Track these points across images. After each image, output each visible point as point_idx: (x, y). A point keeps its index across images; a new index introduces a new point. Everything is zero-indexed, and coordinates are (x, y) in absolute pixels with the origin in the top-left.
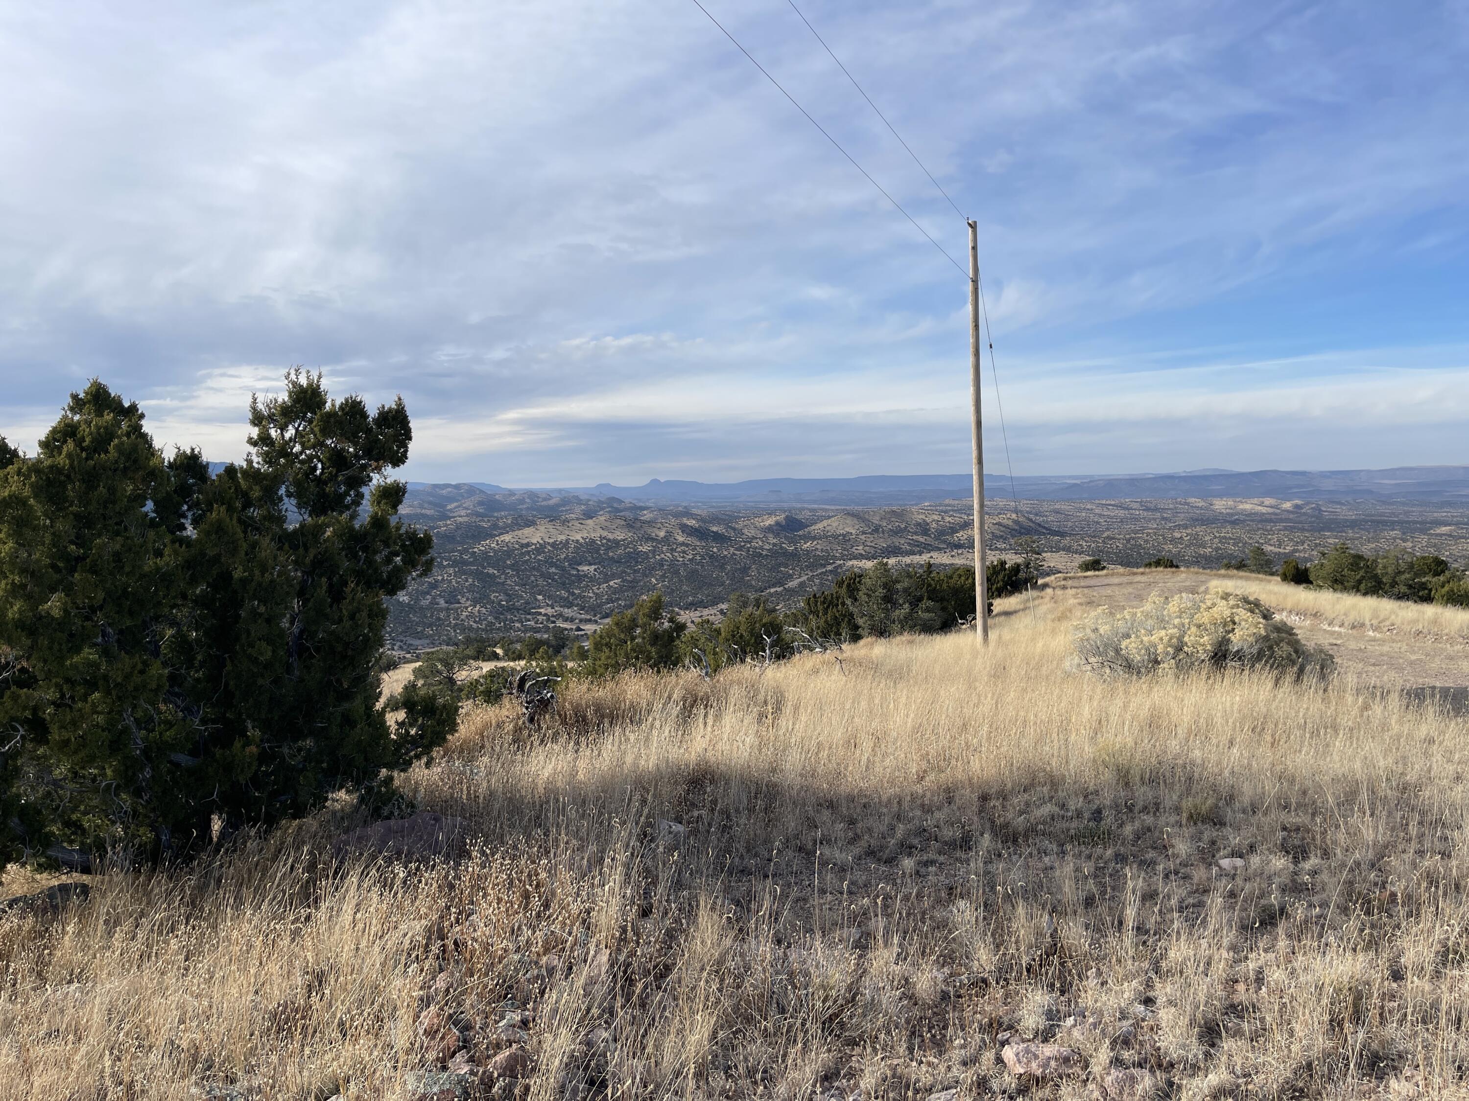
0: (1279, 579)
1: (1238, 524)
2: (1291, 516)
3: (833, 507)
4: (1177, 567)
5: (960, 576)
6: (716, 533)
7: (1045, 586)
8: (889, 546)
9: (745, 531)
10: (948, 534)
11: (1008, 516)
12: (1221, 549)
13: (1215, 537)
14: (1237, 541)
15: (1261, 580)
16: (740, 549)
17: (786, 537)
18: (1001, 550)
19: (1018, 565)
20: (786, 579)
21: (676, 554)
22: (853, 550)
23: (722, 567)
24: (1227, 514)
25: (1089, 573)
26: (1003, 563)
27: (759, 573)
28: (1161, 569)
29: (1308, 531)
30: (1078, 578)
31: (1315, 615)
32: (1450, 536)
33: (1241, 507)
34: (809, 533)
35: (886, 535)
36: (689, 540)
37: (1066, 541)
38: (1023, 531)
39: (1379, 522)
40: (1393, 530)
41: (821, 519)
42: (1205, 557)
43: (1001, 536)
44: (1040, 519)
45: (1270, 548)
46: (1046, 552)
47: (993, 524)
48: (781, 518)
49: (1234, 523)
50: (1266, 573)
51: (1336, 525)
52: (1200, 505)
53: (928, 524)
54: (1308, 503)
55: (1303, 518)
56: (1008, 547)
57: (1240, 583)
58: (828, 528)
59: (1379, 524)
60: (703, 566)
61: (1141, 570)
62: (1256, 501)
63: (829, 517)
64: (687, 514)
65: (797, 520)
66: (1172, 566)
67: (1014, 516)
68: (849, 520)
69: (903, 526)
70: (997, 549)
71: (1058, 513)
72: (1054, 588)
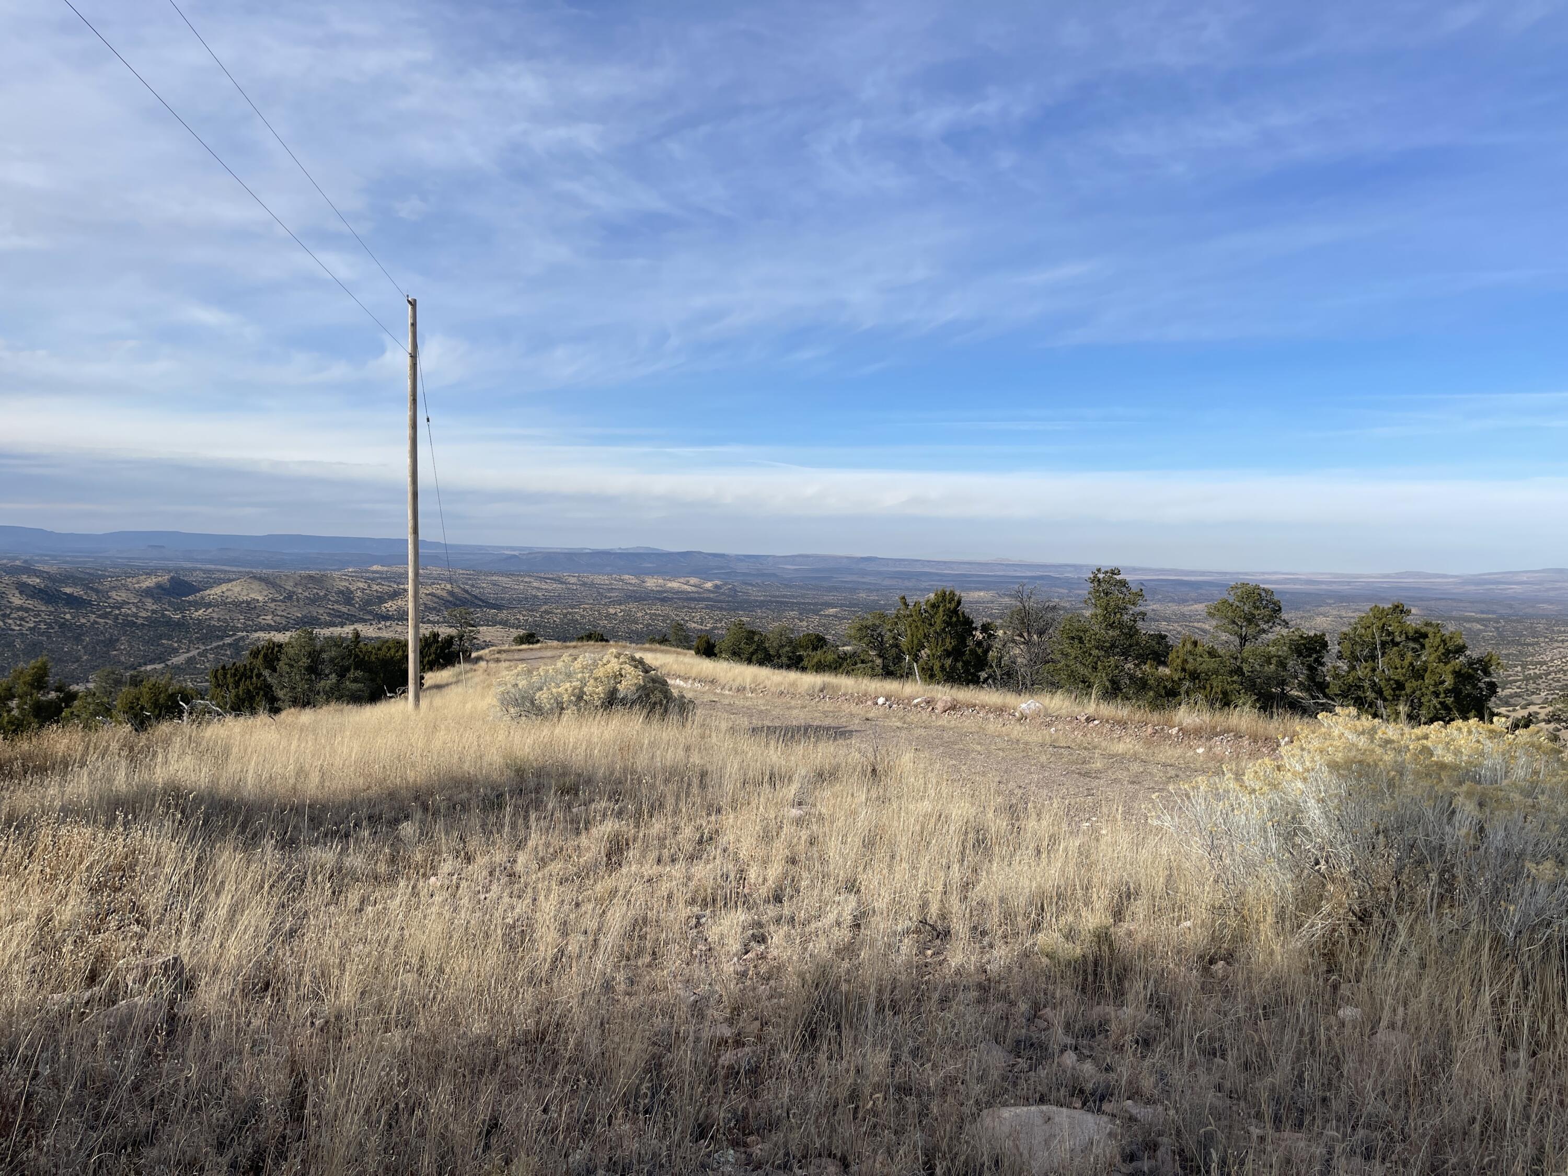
0: (693, 652)
1: (666, 601)
2: (712, 595)
3: (235, 569)
4: (607, 641)
5: (389, 648)
6: (70, 596)
7: (479, 659)
8: (305, 616)
9: (113, 594)
10: (374, 604)
11: (443, 586)
12: (651, 625)
13: (646, 614)
14: (666, 618)
15: (678, 653)
16: (105, 616)
17: (170, 604)
18: (433, 623)
19: (452, 638)
20: (169, 654)
21: (10, 621)
22: (260, 620)
23: (78, 639)
24: (658, 591)
25: (524, 647)
26: (436, 635)
27: (132, 647)
28: (592, 643)
29: (725, 610)
30: (513, 651)
31: (712, 682)
32: (836, 617)
33: (670, 585)
34: (203, 598)
35: (301, 603)
36: (30, 604)
37: (503, 615)
38: (458, 602)
39: (782, 602)
40: (793, 610)
41: (219, 582)
42: (636, 632)
43: (435, 608)
44: (476, 592)
45: (694, 625)
46: (482, 626)
47: (426, 594)
48: (164, 579)
49: (664, 600)
50: (685, 647)
51: (749, 605)
52: (633, 582)
53: (352, 592)
54: (725, 584)
55: (722, 597)
56: (441, 620)
57: (659, 655)
58: (229, 593)
59: (781, 605)
60: (49, 637)
61: (574, 644)
62: (682, 580)
63: (230, 581)
64: (28, 570)
65: (186, 582)
66: (602, 640)
67: (449, 587)
68: (256, 585)
69: (321, 594)
70: (429, 622)
71: (495, 585)
72: (487, 661)
